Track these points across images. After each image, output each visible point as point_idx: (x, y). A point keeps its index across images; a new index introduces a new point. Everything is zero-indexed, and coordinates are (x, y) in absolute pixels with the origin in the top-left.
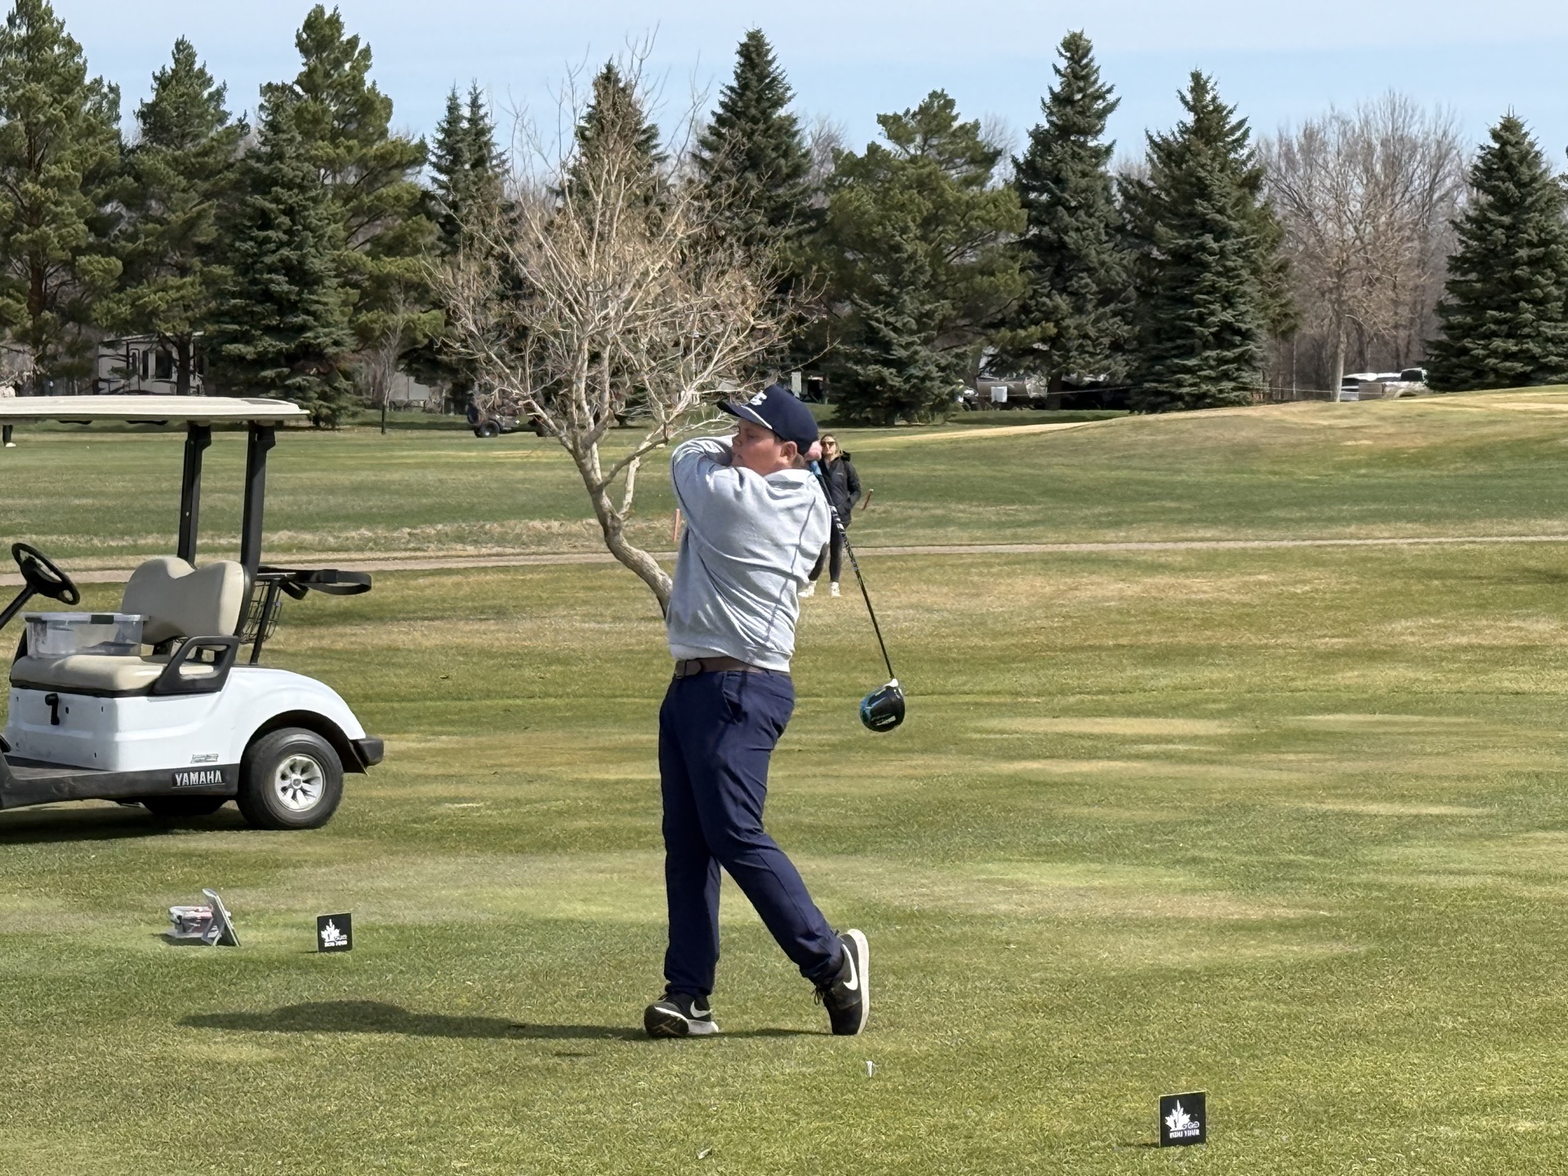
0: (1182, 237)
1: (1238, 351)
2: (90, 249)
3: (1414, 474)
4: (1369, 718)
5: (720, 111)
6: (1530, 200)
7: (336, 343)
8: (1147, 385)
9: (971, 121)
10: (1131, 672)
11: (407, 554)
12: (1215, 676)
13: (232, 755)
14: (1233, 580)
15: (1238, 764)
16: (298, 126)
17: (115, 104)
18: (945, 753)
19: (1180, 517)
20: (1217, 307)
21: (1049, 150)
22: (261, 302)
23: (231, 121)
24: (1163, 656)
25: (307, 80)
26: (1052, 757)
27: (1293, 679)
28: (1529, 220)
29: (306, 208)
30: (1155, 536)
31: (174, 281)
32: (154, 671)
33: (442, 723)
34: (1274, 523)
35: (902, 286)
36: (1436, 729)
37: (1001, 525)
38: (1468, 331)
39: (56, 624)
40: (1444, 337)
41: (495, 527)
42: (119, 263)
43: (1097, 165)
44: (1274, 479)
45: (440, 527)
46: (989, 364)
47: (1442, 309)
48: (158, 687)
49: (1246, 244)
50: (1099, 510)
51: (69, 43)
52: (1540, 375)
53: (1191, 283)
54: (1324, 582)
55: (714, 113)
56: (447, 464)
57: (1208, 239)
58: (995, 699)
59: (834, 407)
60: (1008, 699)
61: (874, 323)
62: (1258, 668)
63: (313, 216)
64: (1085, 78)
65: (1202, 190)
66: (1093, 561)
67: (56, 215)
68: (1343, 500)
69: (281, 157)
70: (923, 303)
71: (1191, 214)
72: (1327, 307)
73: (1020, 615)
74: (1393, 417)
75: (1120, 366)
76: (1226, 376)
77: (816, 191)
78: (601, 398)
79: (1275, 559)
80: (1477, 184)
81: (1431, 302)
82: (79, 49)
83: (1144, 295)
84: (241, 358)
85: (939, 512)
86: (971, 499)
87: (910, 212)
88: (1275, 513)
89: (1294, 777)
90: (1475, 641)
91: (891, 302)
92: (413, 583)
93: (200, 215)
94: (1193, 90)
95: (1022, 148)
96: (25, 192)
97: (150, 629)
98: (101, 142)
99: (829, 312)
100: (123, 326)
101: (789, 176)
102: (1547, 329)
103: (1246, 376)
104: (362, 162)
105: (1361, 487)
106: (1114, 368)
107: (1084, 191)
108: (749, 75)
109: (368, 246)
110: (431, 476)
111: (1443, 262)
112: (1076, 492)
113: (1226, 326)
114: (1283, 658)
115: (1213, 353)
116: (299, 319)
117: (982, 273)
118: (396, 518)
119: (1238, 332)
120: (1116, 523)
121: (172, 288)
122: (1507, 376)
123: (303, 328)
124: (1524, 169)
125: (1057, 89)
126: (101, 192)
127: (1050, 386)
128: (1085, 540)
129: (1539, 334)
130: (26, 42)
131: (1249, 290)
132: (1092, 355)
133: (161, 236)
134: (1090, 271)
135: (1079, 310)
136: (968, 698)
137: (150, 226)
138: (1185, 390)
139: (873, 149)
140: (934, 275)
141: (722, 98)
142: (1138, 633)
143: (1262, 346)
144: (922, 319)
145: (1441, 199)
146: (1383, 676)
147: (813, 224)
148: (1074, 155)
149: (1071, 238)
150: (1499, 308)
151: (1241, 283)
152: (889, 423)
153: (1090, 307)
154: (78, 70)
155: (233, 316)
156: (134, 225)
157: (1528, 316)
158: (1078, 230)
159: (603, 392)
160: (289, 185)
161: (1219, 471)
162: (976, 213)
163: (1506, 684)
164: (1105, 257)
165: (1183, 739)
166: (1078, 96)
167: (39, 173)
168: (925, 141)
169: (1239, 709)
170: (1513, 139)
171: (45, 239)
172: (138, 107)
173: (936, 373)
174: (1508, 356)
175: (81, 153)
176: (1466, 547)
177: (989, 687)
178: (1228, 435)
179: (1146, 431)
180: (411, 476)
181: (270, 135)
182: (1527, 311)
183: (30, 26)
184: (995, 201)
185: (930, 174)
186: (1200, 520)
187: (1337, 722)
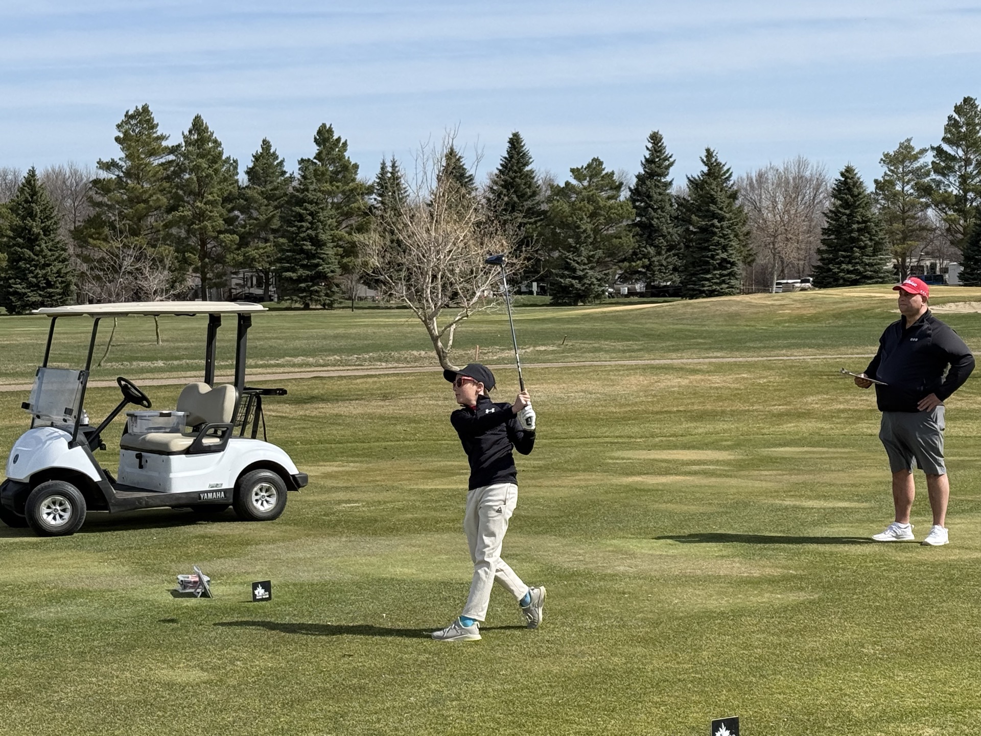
0: (704, 221)
1: (729, 271)
2: (226, 231)
3: (812, 326)
4: (801, 449)
5: (500, 168)
6: (858, 203)
7: (332, 272)
8: (689, 286)
9: (610, 171)
10: (685, 425)
11: (354, 368)
12: (725, 427)
13: (229, 483)
14: (731, 377)
15: (740, 477)
16: (315, 177)
17: (236, 168)
18: (595, 472)
19: (706, 346)
20: (720, 251)
21: (645, 183)
22: (300, 254)
23: (288, 175)
24: (701, 416)
25: (319, 156)
26: (647, 474)
27: (763, 428)
28: (858, 212)
29: (318, 212)
30: (694, 356)
31: (261, 245)
32: (188, 442)
33: (353, 456)
34: (749, 349)
35: (581, 243)
36: (836, 455)
37: (624, 351)
38: (830, 261)
39: (142, 417)
40: (819, 264)
41: (395, 354)
42: (238, 237)
43: (666, 190)
44: (748, 328)
45: (371, 354)
46: (619, 278)
47: (819, 251)
48: (191, 449)
49: (732, 224)
50: (668, 343)
51: (215, 141)
52: (863, 280)
53: (708, 241)
54: (773, 378)
55: (497, 169)
56: (378, 325)
57: (715, 221)
58: (620, 440)
59: (551, 297)
60: (627, 440)
61: (568, 260)
62: (746, 422)
63: (321, 215)
64: (660, 151)
65: (713, 201)
66: (666, 368)
67: (211, 216)
68: (779, 338)
69: (307, 190)
70: (590, 251)
71: (708, 211)
72: (768, 252)
73: (632, 395)
74: (800, 300)
75: (677, 278)
76: (724, 282)
77: (543, 202)
78: (437, 296)
79: (750, 367)
80: (834, 196)
81: (814, 248)
82: (220, 144)
83: (687, 247)
84: (291, 278)
85: (596, 345)
86: (611, 339)
87: (584, 211)
88: (748, 344)
89: (769, 485)
90: (847, 407)
91: (576, 251)
92: (355, 382)
93: (273, 216)
94: (707, 157)
95: (633, 182)
96: (197, 206)
97: (190, 418)
98: (230, 185)
99: (549, 256)
100: (241, 265)
101: (531, 196)
102: (866, 260)
103: (733, 282)
104: (343, 192)
105: (786, 332)
106: (674, 279)
107: (661, 201)
108: (513, 152)
109: (347, 229)
110: (370, 331)
111: (819, 230)
112: (659, 336)
113: (724, 260)
114: (757, 417)
115: (718, 272)
116: (316, 261)
117: (616, 238)
118: (352, 350)
119: (729, 262)
120: (676, 350)
121: (261, 248)
122: (848, 281)
123: (318, 265)
124: (855, 189)
125: (648, 157)
126: (230, 206)
127: (647, 287)
128: (663, 358)
129: (862, 262)
130: (197, 141)
131: (734, 244)
132: (665, 273)
133: (256, 225)
134: (664, 236)
135: (659, 253)
136: (607, 440)
137: (252, 221)
138: (705, 289)
139: (567, 184)
140: (595, 238)
141: (501, 162)
142: (688, 404)
143: (740, 269)
144: (589, 258)
145: (817, 203)
146: (806, 426)
147: (542, 217)
148: (656, 186)
149: (655, 222)
150: (844, 251)
151: (730, 241)
152: (576, 305)
153: (663, 252)
154: (219, 153)
155: (288, 260)
156: (244, 221)
157: (857, 254)
158: (658, 218)
159: (438, 293)
160: (311, 202)
161: (722, 325)
162: (613, 211)
163: (865, 430)
164: (670, 230)
165: (712, 462)
166: (657, 160)
167: (203, 198)
168: (590, 180)
169: (737, 445)
170: (850, 176)
171: (205, 227)
172: (246, 169)
173: (596, 282)
174: (849, 272)
175: (221, 189)
176: (838, 360)
177: (617, 434)
178: (726, 309)
179: (689, 307)
180: (361, 331)
181: (303, 180)
182: (857, 252)
183: (199, 134)
184: (621, 206)
185: (593, 195)
186: (714, 348)
187: (786, 452)
